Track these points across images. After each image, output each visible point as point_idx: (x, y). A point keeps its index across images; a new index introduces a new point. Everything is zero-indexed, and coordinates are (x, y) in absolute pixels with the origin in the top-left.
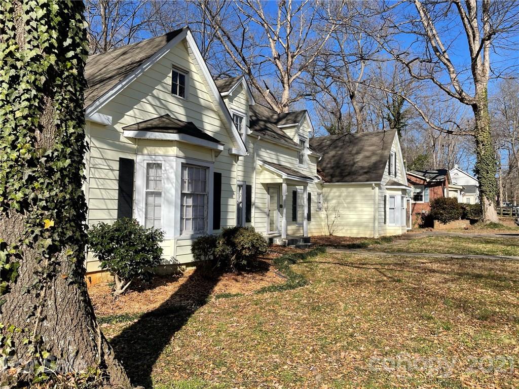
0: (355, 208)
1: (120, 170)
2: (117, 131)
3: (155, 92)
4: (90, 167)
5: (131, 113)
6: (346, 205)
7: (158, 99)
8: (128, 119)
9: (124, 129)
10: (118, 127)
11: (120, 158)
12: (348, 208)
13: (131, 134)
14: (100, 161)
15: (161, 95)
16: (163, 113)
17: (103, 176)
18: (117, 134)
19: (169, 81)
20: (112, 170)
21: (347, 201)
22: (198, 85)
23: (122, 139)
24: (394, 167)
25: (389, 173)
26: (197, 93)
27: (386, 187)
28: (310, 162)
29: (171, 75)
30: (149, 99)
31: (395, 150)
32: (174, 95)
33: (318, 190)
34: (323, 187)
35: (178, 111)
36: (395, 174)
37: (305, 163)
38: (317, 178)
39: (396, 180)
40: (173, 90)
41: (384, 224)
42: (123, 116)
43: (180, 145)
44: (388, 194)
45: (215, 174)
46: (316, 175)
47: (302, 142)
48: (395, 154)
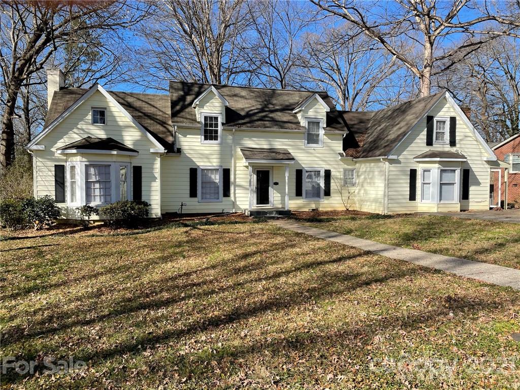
0: (374, 183)
1: (55, 171)
2: (52, 151)
3: (79, 126)
4: (37, 172)
5: (62, 140)
6: (369, 181)
7: (82, 129)
8: (61, 144)
9: (57, 149)
10: (53, 149)
11: (55, 165)
12: (370, 183)
13: (59, 152)
14: (43, 167)
15: (84, 127)
16: (86, 136)
17: (45, 174)
18: (53, 153)
19: (89, 117)
20: (51, 171)
21: (370, 176)
22: (116, 114)
23: (56, 155)
24: (449, 134)
25: (429, 142)
26: (115, 119)
27: (415, 160)
28: (329, 141)
29: (90, 114)
30: (75, 130)
31: (453, 115)
32: (95, 124)
33: (346, 167)
34: (356, 162)
35: (99, 133)
36: (453, 143)
37: (320, 143)
38: (341, 155)
39: (453, 150)
40: (95, 121)
41: (410, 200)
42: (56, 143)
43: (83, 155)
44: (420, 168)
45: (134, 167)
46: (342, 151)
47: (314, 123)
48: (453, 120)
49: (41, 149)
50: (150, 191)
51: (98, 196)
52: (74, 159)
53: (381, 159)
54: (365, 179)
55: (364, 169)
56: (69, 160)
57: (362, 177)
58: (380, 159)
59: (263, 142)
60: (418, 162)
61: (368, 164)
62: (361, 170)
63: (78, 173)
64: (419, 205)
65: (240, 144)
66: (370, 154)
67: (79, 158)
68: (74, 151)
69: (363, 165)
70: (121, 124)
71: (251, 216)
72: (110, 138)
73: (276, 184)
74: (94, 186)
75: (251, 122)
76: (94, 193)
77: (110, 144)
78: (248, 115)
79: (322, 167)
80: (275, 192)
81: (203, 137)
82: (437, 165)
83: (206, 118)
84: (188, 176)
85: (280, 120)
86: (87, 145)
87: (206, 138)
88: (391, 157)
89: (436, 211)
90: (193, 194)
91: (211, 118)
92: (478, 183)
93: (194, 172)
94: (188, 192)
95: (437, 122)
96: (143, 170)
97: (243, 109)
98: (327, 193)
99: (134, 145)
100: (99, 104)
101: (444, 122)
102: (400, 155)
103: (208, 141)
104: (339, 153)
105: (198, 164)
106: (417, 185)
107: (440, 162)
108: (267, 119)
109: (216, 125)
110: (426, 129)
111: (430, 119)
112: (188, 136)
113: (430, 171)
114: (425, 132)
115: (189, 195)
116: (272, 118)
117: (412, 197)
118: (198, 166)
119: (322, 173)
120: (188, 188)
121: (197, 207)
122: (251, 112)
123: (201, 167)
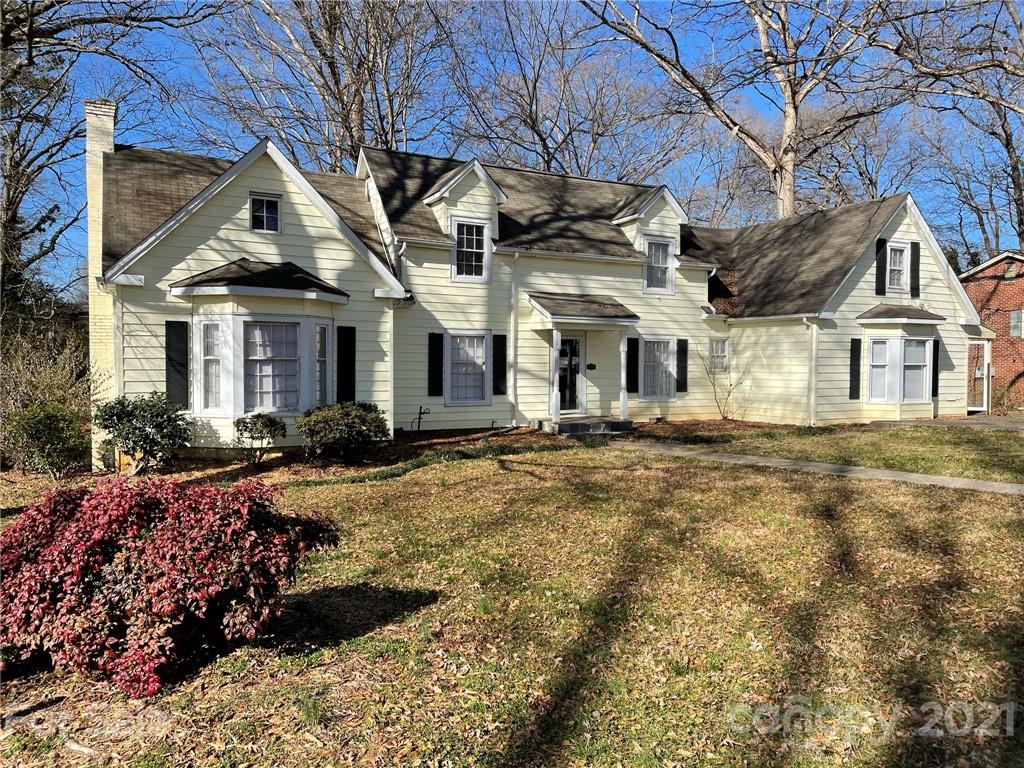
0: (780, 366)
1: (168, 335)
2: (160, 290)
3: (221, 234)
4: (124, 336)
5: (183, 265)
6: (764, 361)
7: (228, 241)
8: (179, 273)
9: (171, 286)
10: (163, 286)
11: (167, 322)
12: (769, 366)
13: (178, 291)
14: (137, 327)
15: (232, 236)
16: (236, 257)
17: (143, 344)
18: (163, 294)
19: (245, 214)
20: (156, 336)
21: (768, 352)
22: (301, 210)
23: (169, 298)
24: (909, 275)
25: (880, 290)
26: (300, 220)
27: (859, 321)
28: (686, 282)
29: (248, 206)
30: (212, 243)
31: (915, 238)
32: (256, 231)
33: (714, 334)
34: (730, 326)
35: (265, 250)
36: (915, 291)
37: (669, 285)
38: (707, 310)
39: (916, 303)
40: (257, 223)
41: (851, 398)
42: (169, 271)
43: (238, 299)
44: (867, 336)
45: (339, 328)
46: (707, 304)
47: (659, 246)
48: (915, 247)
49: (137, 283)
50: (372, 382)
51: (269, 393)
52: (216, 308)
53: (805, 319)
54: (755, 357)
55: (752, 339)
56: (201, 311)
57: (748, 354)
58: (802, 319)
59: (568, 282)
60: (863, 325)
61: (762, 330)
62: (744, 340)
63: (226, 342)
64: (865, 407)
65: (526, 285)
66: (769, 308)
67: (229, 307)
68: (222, 290)
69: (749, 331)
70: (312, 231)
71: (560, 433)
72: (290, 263)
73: (591, 367)
74: (261, 371)
75: (544, 238)
76: (261, 387)
77: (292, 277)
78: (533, 225)
79: (672, 333)
80: (589, 383)
81: (455, 268)
82: (899, 332)
83: (460, 227)
84: (426, 350)
85: (594, 237)
86: (244, 278)
87: (460, 272)
88: (824, 315)
89: (898, 419)
90: (435, 388)
91: (470, 228)
92: (951, 367)
93: (436, 341)
94: (425, 384)
95: (892, 250)
96: (358, 336)
97: (520, 212)
98: (682, 385)
99: (339, 279)
100: (264, 187)
101: (902, 251)
102: (835, 312)
103: (464, 277)
104: (702, 307)
105: (446, 325)
106: (861, 370)
107: (905, 326)
108: (571, 234)
109: (480, 245)
110: (875, 264)
111: (881, 244)
112: (425, 265)
113: (885, 343)
114: (873, 270)
115: (426, 392)
116: (577, 232)
117: (854, 393)
118: (446, 329)
119: (673, 346)
120: (426, 375)
121: (444, 417)
122: (538, 220)
123: (451, 332)
